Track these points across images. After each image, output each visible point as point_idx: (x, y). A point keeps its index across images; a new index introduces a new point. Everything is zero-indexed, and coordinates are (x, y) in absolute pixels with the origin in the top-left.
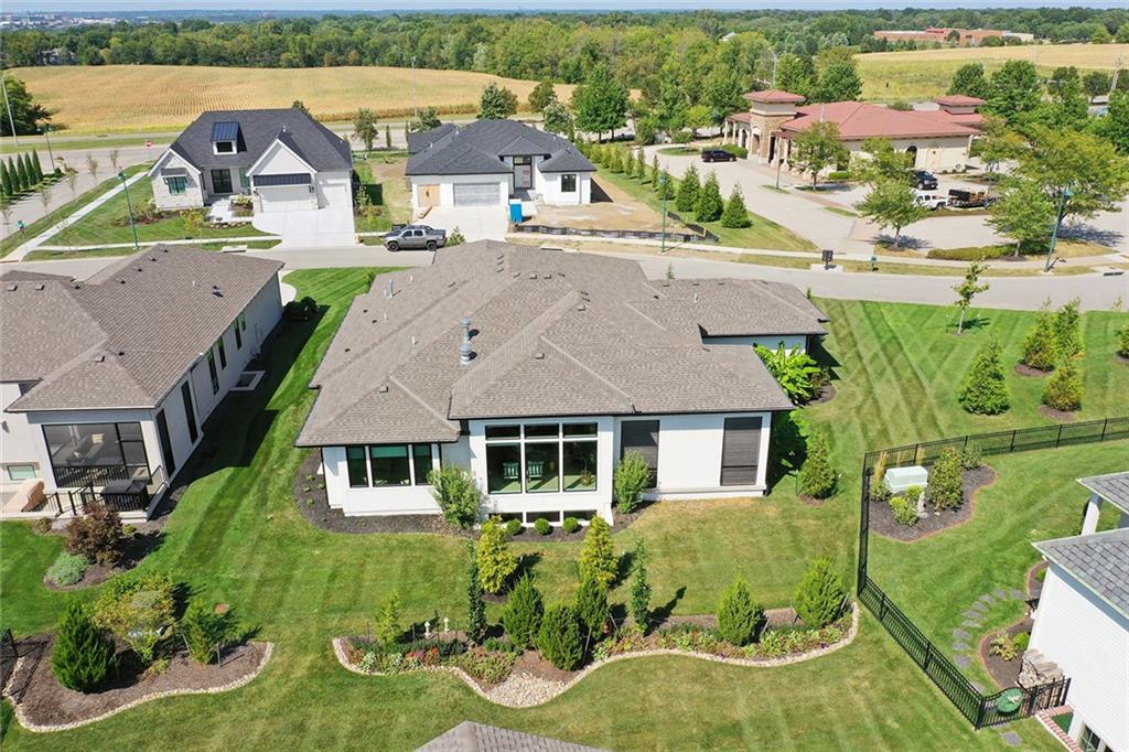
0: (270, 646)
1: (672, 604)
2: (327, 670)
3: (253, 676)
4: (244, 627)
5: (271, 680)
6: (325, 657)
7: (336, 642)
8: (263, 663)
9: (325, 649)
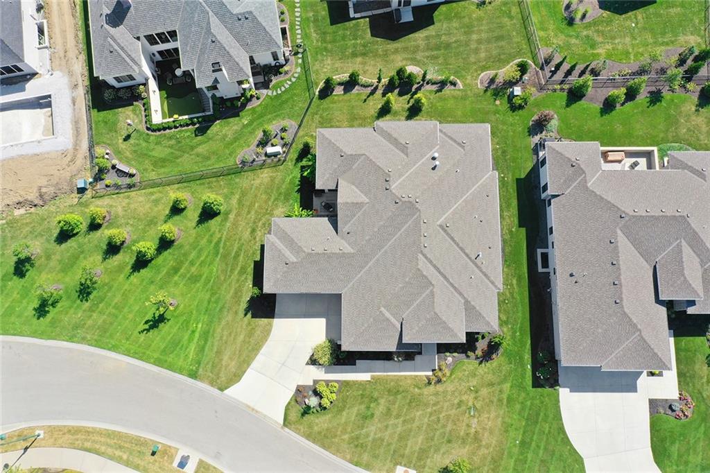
0: (479, 86)
1: (368, 97)
2: (462, 78)
3: (480, 76)
4: (489, 93)
5: (475, 75)
6: (464, 82)
7: (462, 87)
8: (479, 81)
9: (465, 85)
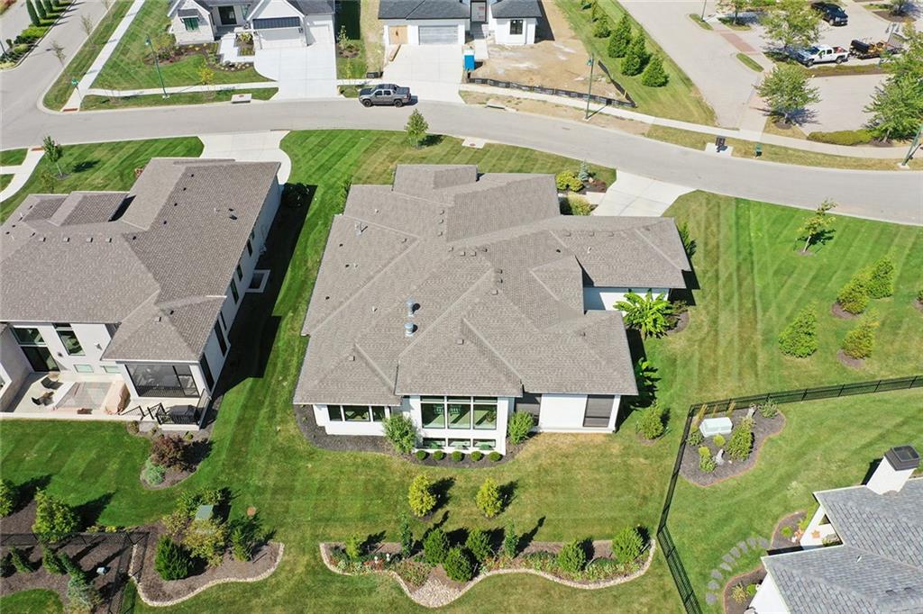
0: (282, 546)
1: (534, 531)
2: (317, 569)
3: (273, 570)
4: (266, 529)
5: (284, 574)
6: (315, 558)
7: (322, 546)
8: (278, 560)
9: (315, 551)
